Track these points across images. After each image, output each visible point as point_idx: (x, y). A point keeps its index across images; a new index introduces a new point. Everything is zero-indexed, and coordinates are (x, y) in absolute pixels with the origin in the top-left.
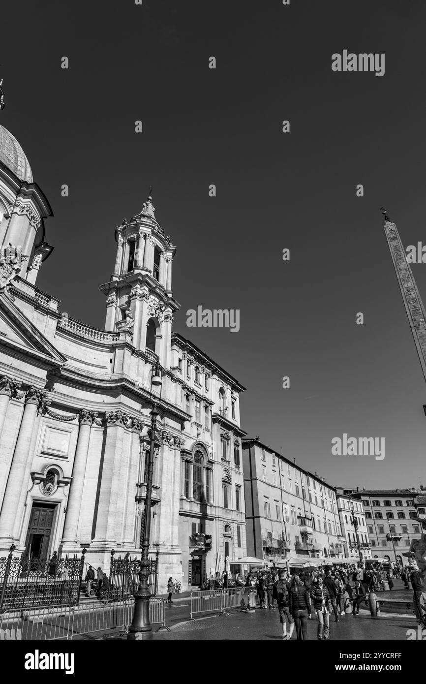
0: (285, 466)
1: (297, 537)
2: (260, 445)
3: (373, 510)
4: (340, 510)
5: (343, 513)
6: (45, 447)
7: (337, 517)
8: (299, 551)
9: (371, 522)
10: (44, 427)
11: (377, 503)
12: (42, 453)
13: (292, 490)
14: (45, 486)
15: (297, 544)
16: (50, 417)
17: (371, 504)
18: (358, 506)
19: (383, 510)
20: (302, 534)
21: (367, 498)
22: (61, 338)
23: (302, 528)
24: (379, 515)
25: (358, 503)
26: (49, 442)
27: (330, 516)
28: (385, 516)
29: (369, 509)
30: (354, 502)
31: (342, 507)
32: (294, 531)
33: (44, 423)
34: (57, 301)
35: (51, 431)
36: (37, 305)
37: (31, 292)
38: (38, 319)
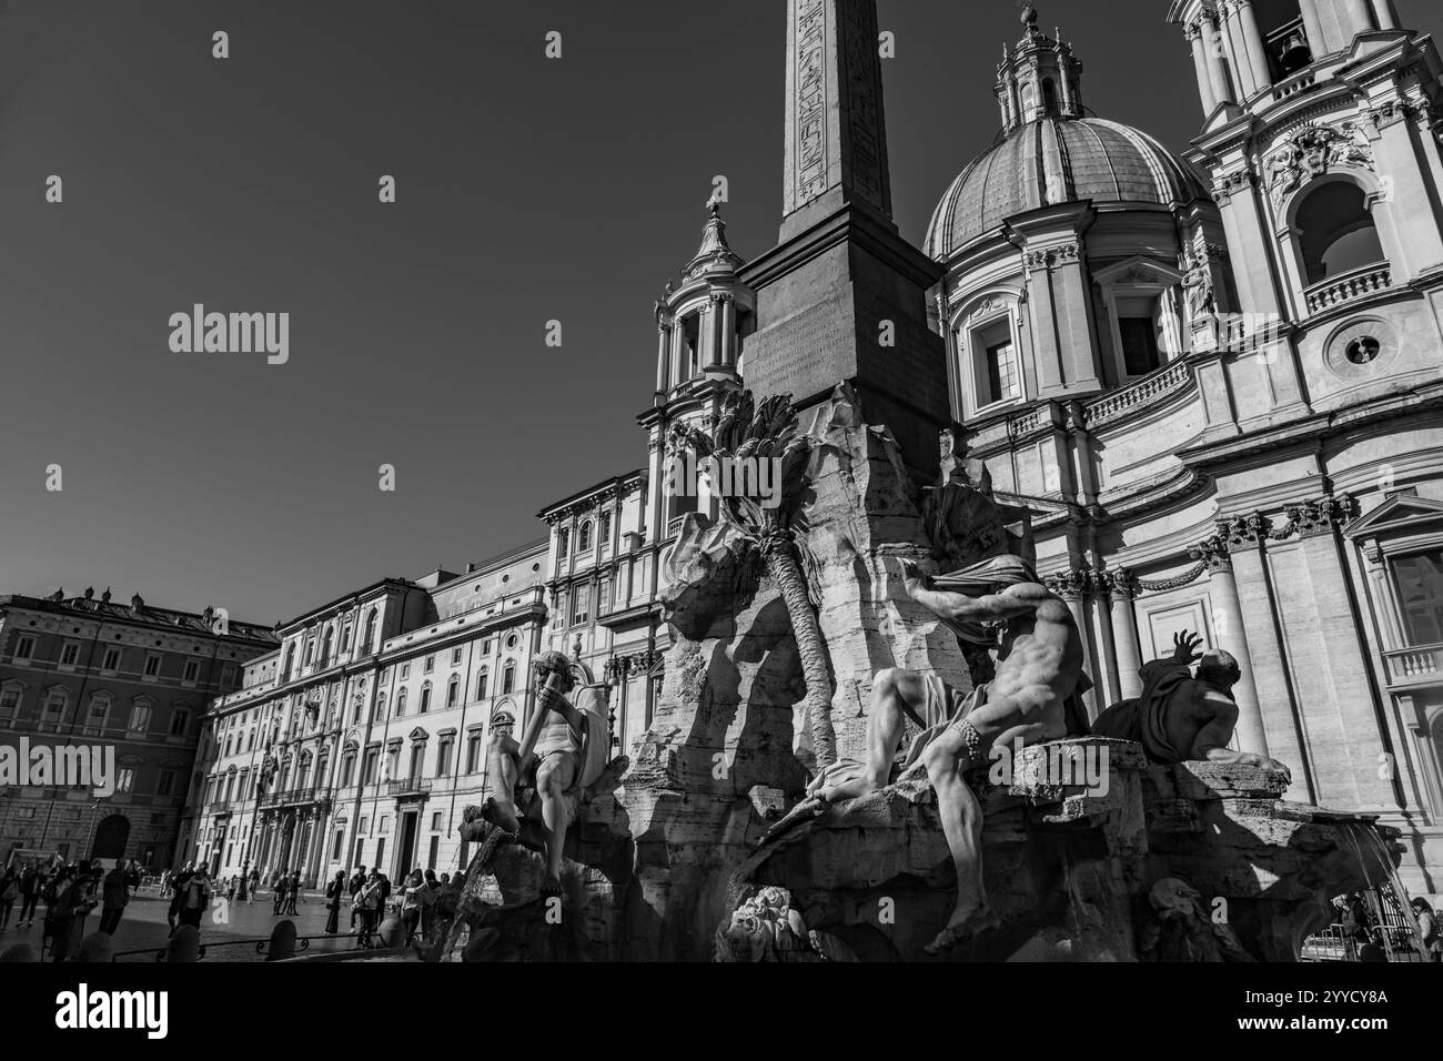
36: (1012, 445)
37: (1000, 432)
38: (1026, 463)
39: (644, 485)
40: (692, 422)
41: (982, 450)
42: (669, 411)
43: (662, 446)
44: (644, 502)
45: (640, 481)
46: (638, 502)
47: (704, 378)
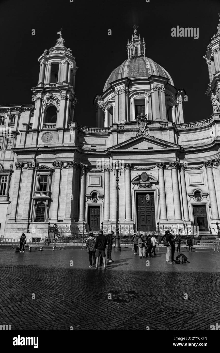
6: (191, 182)
10: (188, 175)
12: (190, 185)
14: (196, 198)
16: (190, 170)
22: (183, 135)
26: (192, 180)
33: (187, 173)
34: (170, 122)
35: (191, 175)
36: (161, 129)
37: (157, 125)
38: (164, 134)
39: (32, 111)
40: (56, 96)
41: (152, 128)
42: (47, 90)
43: (42, 100)
44: (32, 115)
45: (31, 108)
46: (29, 115)
47: (62, 84)
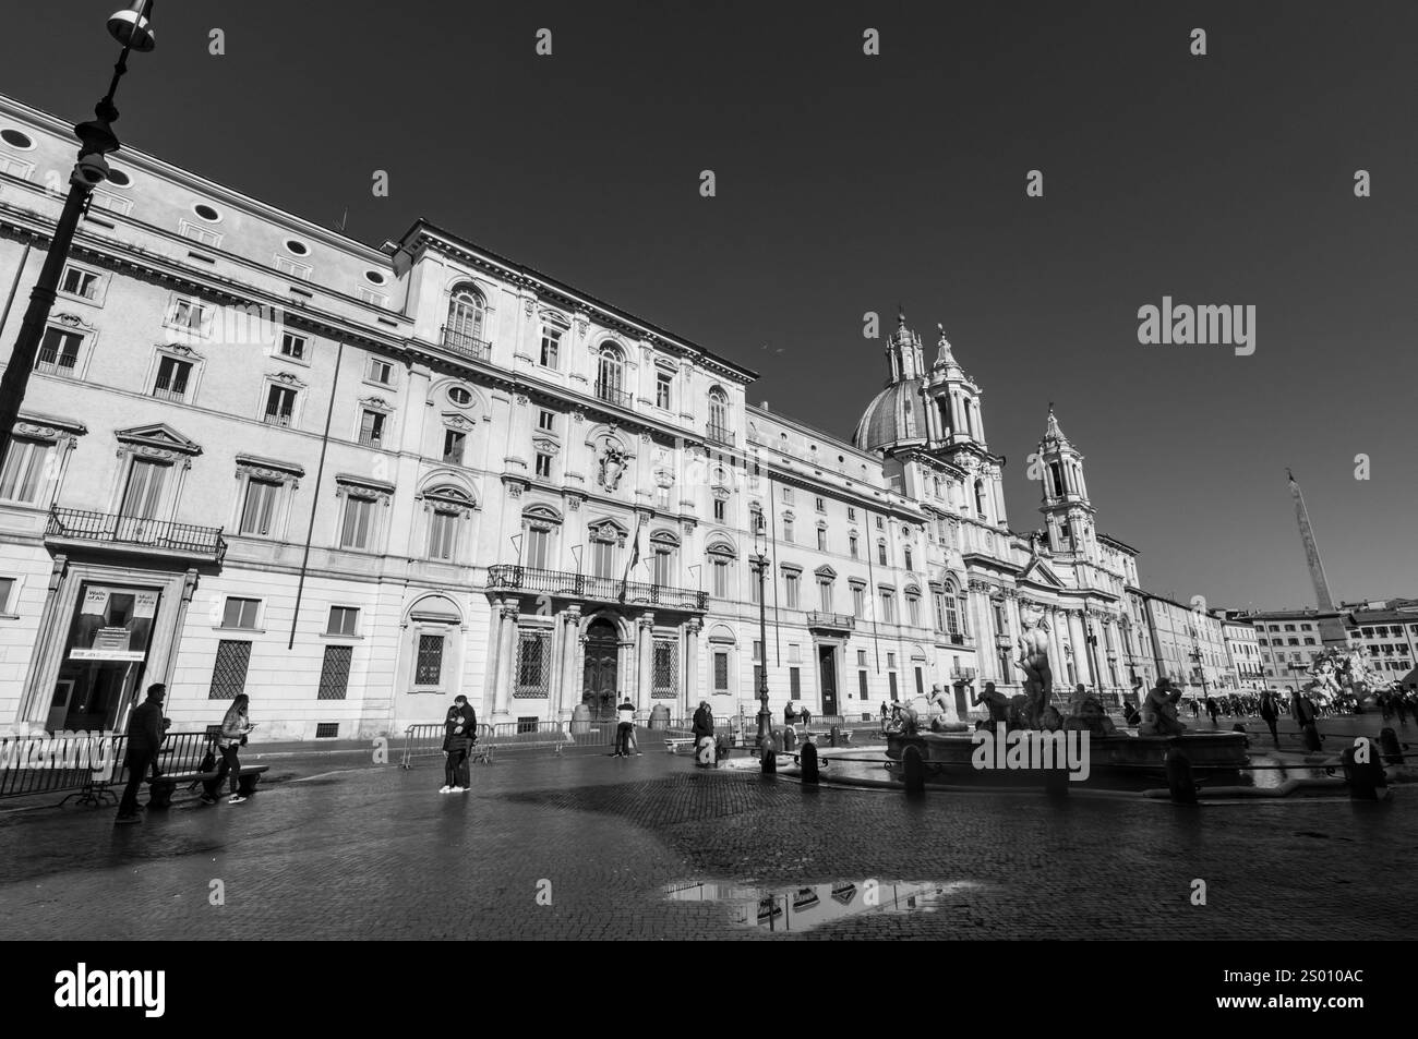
0: (1174, 608)
1: (1190, 673)
2: (1154, 598)
3: (1269, 636)
4: (1226, 639)
5: (1231, 643)
7: (1224, 648)
8: (1194, 685)
9: (1266, 649)
11: (1276, 628)
13: (1182, 631)
15: (1192, 679)
17: (1266, 628)
18: (1250, 634)
19: (1284, 635)
20: (1195, 669)
21: (1262, 623)
23: (1196, 665)
24: (1279, 642)
25: (1249, 629)
27: (1217, 648)
28: (1286, 643)
29: (1264, 635)
30: (1244, 629)
31: (1228, 635)
32: (1188, 667)
